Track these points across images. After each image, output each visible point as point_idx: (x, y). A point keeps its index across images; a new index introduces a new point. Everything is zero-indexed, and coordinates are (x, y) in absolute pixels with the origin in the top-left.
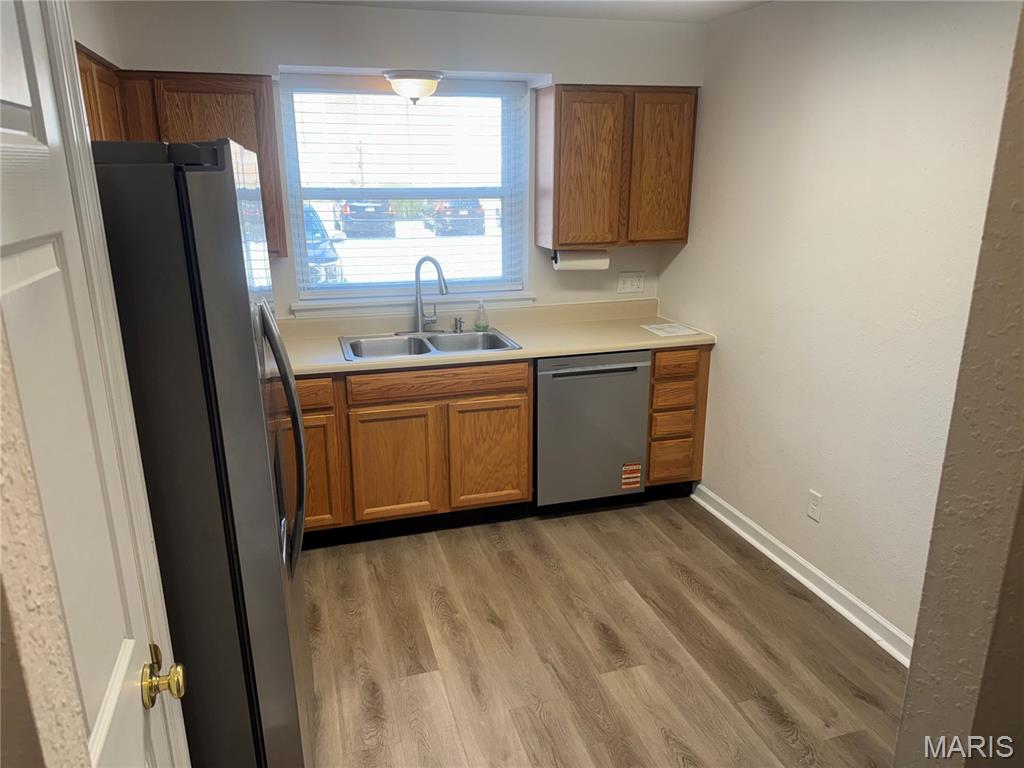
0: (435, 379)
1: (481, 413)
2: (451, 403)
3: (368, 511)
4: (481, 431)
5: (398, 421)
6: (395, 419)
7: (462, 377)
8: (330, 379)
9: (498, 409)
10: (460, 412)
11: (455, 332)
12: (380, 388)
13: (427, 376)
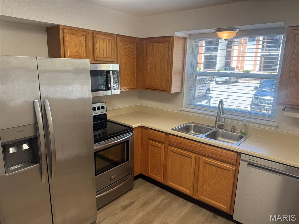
0: (196, 146)
1: (213, 167)
2: (201, 157)
3: (170, 183)
4: (212, 174)
5: (182, 156)
6: (182, 155)
7: (207, 149)
8: (164, 134)
9: (221, 168)
10: (205, 162)
11: (231, 132)
12: (178, 142)
13: (193, 144)
